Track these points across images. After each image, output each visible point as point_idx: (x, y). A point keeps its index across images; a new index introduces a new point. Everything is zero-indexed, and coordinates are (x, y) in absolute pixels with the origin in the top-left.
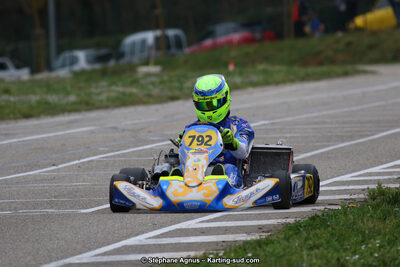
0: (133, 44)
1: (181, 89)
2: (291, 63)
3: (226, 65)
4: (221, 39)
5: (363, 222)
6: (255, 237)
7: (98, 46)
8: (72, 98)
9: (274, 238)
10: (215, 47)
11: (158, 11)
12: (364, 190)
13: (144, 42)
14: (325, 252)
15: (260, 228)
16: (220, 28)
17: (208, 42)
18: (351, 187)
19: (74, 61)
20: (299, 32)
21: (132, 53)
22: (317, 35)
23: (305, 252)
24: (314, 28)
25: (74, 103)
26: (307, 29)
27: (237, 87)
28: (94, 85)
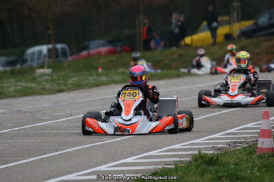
0: (33, 54)
1: (65, 85)
3: (97, 69)
4: (93, 51)
5: (188, 177)
7: (8, 55)
10: (89, 56)
11: (50, 32)
12: (189, 155)
13: (40, 52)
16: (93, 44)
17: (85, 53)
18: (180, 153)
21: (32, 60)
22: (160, 49)
24: (157, 44)
26: (152, 44)
27: (104, 84)
28: (5, 81)
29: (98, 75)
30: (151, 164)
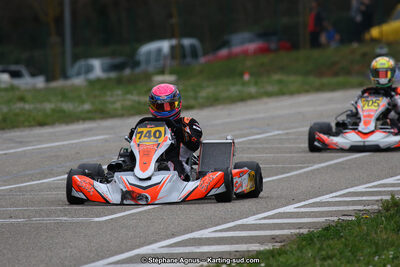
0: (149, 53)
1: (196, 98)
2: (307, 73)
3: (241, 75)
4: (236, 49)
5: (376, 233)
6: (268, 247)
7: (113, 54)
8: (87, 106)
9: (288, 248)
10: (230, 57)
11: (174, 20)
12: (377, 201)
13: (159, 51)
14: (339, 262)
15: (273, 239)
16: (236, 38)
17: (224, 52)
18: (364, 198)
19: (90, 69)
20: (315, 43)
21: (148, 62)
22: (333, 45)
23: (318, 263)
24: (330, 38)
25: (89, 112)
26: (323, 38)
27: (252, 97)
28: (109, 93)
29: (244, 84)
30: (321, 214)
